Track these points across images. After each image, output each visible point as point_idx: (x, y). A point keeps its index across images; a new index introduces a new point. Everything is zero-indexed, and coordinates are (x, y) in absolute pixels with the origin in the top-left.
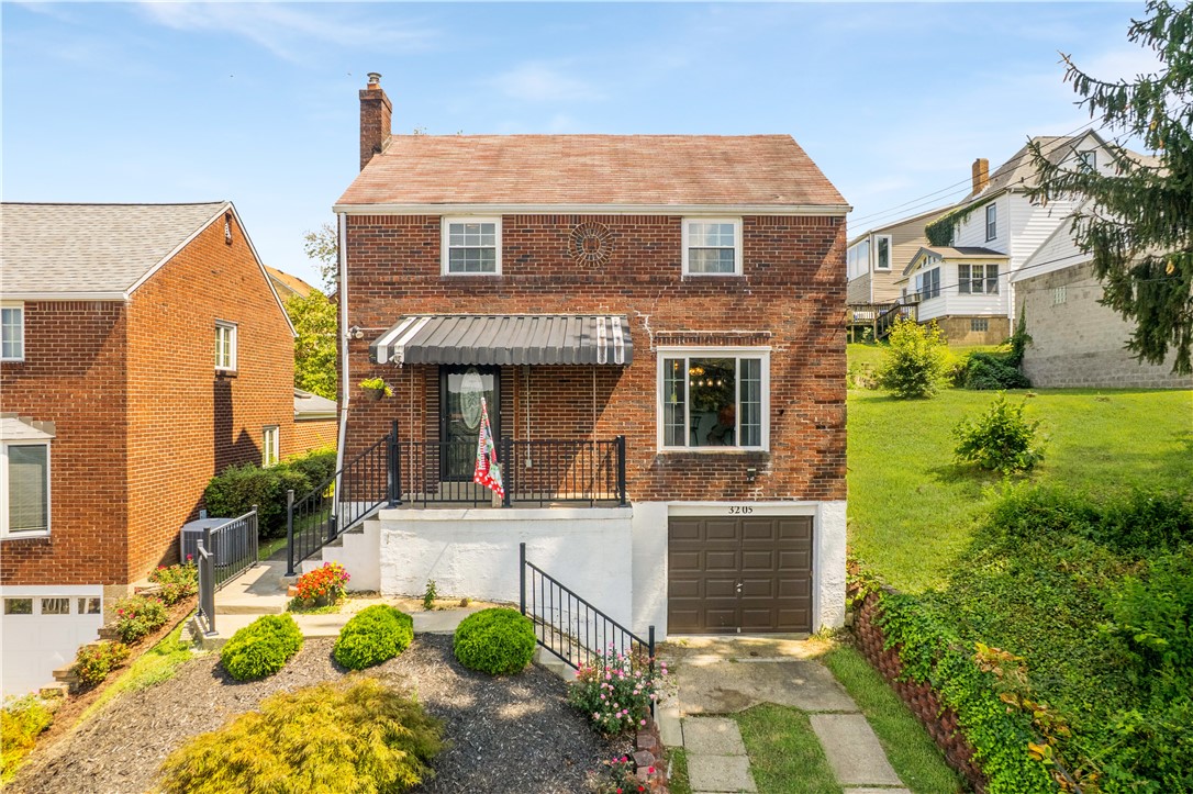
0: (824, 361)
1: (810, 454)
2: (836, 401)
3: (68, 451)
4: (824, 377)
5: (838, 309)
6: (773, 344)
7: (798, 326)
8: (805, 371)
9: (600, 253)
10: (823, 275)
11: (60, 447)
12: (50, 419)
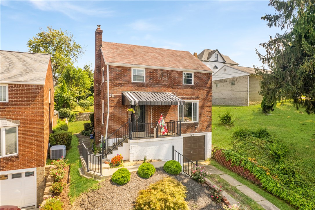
0: (208, 103)
1: (206, 123)
2: (210, 112)
3: (24, 129)
4: (208, 106)
5: (210, 93)
6: (199, 99)
7: (204, 96)
8: (205, 105)
9: (167, 78)
10: (208, 85)
11: (21, 128)
12: (18, 120)
